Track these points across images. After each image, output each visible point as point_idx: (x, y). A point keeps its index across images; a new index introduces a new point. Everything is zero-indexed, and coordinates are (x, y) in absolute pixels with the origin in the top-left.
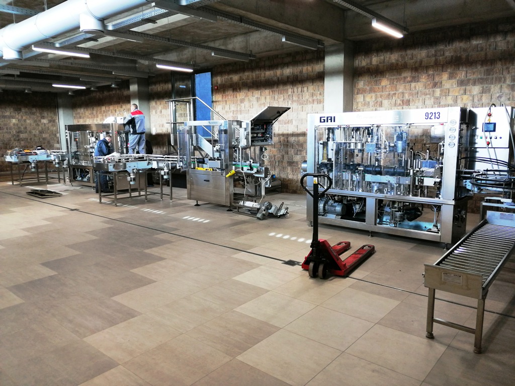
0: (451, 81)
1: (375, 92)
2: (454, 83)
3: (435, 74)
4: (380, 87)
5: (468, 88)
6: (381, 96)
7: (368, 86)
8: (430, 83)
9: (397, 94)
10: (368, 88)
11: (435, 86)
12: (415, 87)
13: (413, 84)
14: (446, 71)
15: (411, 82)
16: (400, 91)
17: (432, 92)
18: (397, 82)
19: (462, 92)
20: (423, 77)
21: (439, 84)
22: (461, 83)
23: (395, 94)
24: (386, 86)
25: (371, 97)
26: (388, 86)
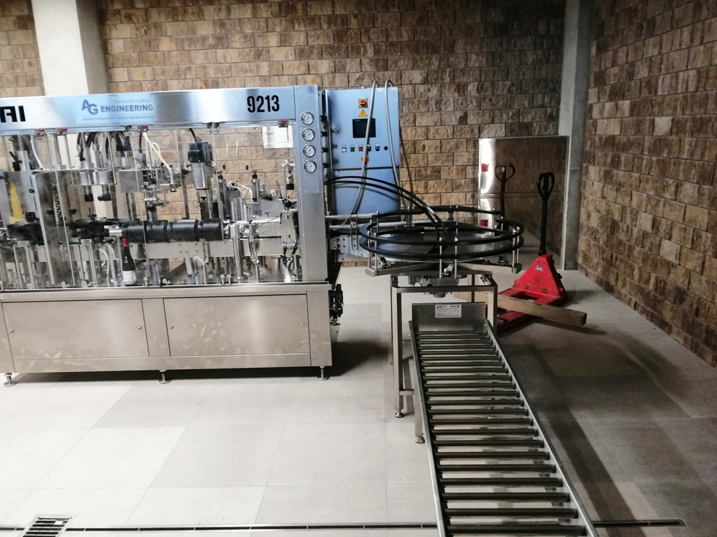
0: (284, 50)
1: (149, 64)
2: (290, 53)
3: (256, 35)
4: (159, 53)
5: (312, 62)
6: (163, 73)
7: (134, 52)
8: (250, 51)
9: (193, 69)
10: (135, 55)
11: (259, 57)
12: (225, 57)
13: (220, 52)
14: (273, 31)
15: (214, 47)
16: (199, 62)
17: (255, 68)
18: (189, 46)
19: (303, 69)
20: (237, 39)
21: (264, 53)
22: (302, 53)
23: (189, 68)
24: (169, 52)
25: (144, 73)
26: (174, 53)
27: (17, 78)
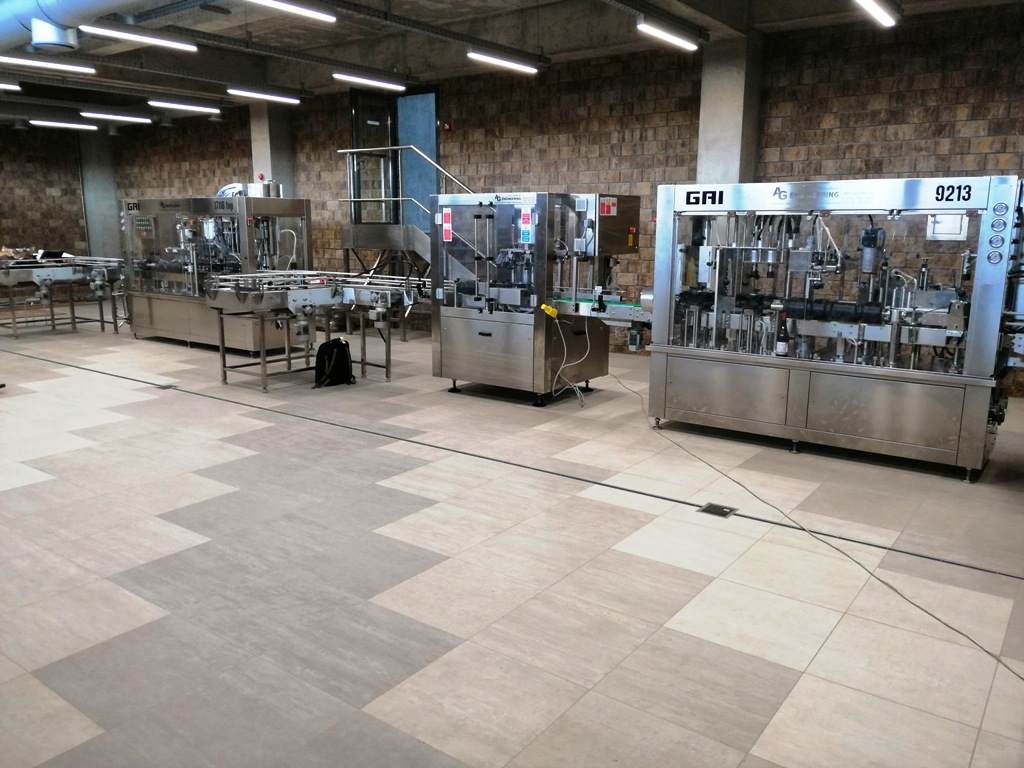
0: (975, 124)
1: (805, 142)
2: (982, 128)
3: (941, 108)
4: (819, 132)
5: (1011, 138)
6: (819, 152)
7: (791, 130)
8: (930, 126)
9: (855, 148)
10: (791, 134)
11: (940, 133)
12: (896, 134)
13: (891, 129)
14: (965, 102)
15: (887, 122)
16: (863, 140)
17: (932, 147)
18: (856, 122)
19: (997, 146)
20: (915, 113)
21: (948, 128)
22: (997, 128)
23: (851, 147)
24: (831, 130)
25: (798, 153)
26: (836, 131)
27: (667, 159)
